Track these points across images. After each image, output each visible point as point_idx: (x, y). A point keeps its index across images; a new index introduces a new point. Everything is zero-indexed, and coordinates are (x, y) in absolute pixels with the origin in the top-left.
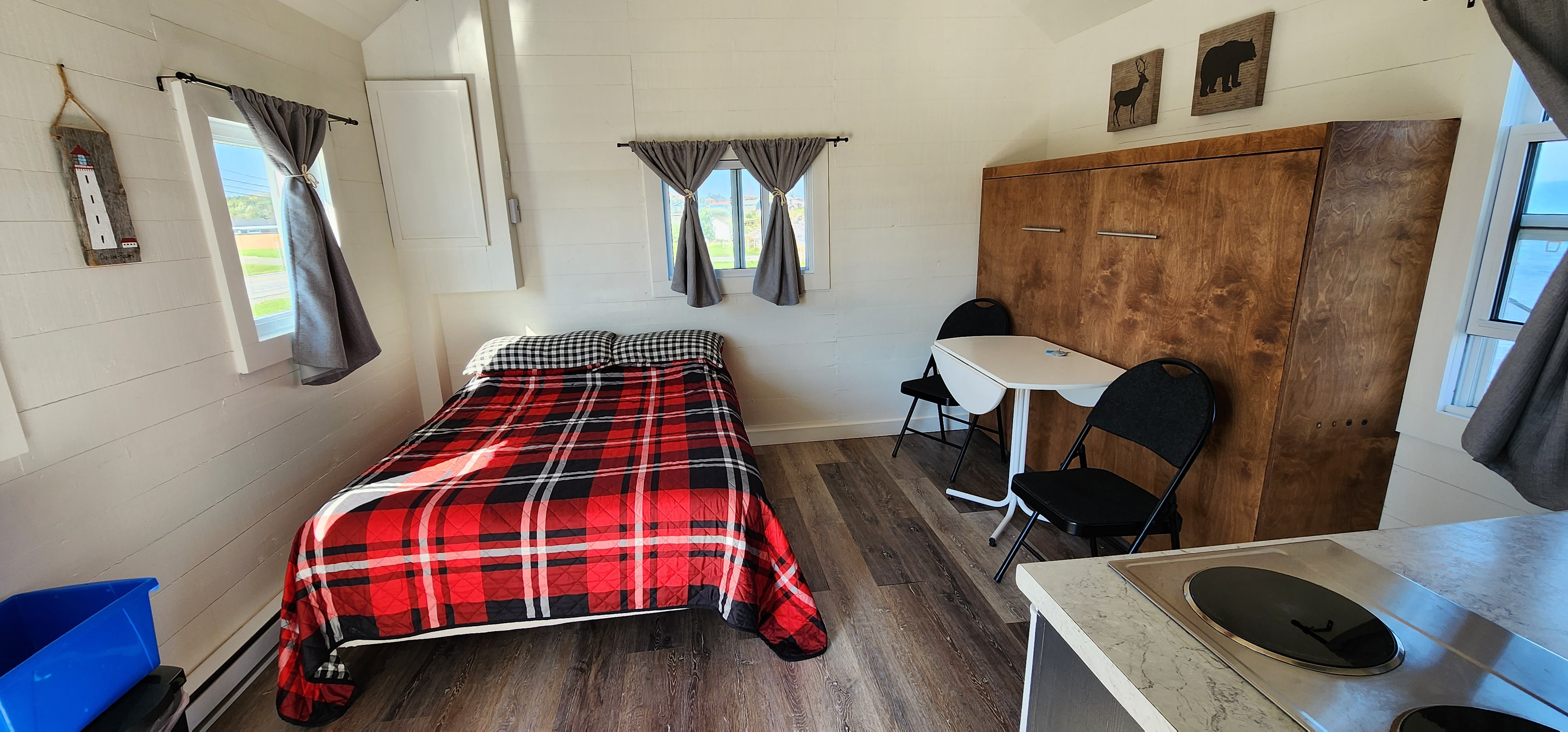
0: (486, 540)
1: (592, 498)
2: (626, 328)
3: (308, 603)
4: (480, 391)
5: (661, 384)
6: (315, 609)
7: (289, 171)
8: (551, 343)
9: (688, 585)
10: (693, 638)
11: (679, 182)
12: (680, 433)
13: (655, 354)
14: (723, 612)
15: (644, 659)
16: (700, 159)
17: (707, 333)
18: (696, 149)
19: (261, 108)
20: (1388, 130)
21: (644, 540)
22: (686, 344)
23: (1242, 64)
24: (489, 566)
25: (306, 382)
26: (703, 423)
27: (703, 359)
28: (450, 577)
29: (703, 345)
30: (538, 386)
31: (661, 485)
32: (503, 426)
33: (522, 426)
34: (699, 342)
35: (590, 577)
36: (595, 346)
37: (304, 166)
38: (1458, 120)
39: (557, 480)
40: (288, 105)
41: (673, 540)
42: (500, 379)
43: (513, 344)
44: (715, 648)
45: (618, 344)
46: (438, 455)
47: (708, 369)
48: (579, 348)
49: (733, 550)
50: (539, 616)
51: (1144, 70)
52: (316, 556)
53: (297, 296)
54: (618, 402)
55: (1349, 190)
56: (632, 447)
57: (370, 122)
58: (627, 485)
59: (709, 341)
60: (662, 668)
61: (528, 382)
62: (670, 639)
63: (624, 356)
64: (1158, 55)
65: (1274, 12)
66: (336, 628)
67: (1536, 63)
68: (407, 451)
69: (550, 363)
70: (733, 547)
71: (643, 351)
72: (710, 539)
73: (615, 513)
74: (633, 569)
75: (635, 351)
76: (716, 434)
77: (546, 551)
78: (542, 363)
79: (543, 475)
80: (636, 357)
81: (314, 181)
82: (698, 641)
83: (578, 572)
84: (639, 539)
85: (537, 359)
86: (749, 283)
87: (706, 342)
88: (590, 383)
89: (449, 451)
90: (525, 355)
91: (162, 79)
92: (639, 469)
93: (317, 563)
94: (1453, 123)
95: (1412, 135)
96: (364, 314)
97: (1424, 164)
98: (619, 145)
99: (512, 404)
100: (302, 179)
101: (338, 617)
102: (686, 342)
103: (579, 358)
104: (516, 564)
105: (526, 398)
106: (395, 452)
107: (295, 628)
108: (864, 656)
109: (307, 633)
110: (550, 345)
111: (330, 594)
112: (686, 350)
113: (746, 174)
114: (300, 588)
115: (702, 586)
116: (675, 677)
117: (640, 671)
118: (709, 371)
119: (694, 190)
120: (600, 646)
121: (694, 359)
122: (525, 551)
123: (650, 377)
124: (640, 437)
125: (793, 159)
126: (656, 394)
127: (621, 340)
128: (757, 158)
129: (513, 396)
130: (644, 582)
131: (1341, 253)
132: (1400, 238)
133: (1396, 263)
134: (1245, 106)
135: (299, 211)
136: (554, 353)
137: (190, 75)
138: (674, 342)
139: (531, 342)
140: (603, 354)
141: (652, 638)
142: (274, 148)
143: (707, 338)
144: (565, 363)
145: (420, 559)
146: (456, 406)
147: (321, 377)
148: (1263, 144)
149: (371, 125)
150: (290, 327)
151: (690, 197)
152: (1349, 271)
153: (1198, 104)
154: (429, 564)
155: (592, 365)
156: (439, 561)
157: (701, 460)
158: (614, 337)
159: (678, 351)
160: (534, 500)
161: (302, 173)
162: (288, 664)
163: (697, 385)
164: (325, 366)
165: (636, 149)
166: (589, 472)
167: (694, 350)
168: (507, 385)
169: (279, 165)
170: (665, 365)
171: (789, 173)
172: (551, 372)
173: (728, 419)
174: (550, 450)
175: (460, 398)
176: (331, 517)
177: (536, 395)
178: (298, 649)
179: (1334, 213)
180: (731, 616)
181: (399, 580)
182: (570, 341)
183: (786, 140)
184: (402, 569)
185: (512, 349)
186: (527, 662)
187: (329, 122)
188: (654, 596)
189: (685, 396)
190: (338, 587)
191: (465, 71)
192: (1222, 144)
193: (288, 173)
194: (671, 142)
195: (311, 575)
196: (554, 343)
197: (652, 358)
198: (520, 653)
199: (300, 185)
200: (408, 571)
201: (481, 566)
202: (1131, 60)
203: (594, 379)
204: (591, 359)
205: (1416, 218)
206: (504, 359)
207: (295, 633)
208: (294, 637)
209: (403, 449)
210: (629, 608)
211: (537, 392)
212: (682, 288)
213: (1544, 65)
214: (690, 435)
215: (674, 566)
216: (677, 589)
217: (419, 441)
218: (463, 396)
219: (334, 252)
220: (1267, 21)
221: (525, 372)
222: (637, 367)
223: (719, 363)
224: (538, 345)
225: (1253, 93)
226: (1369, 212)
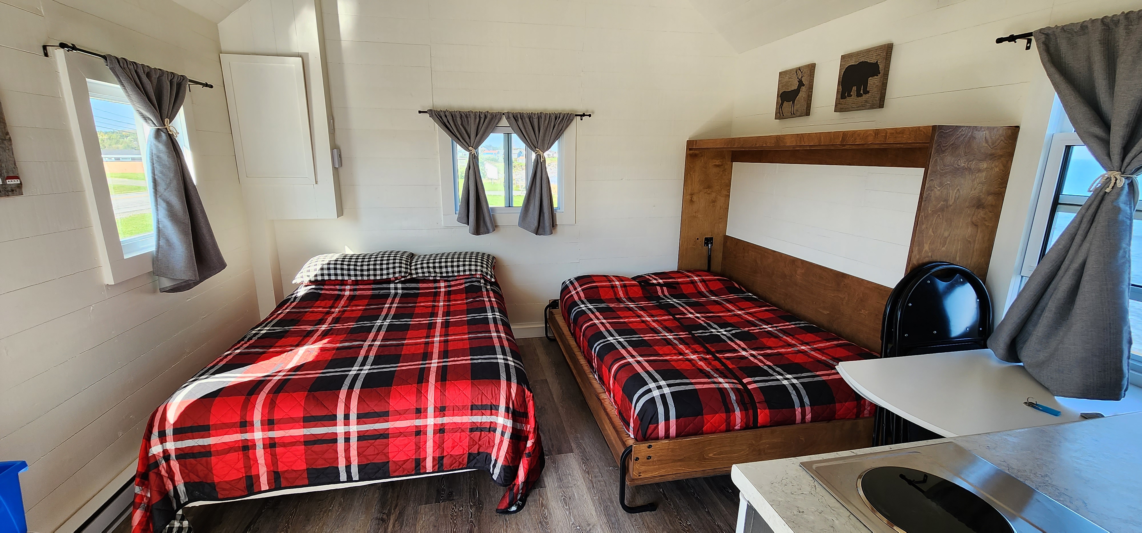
0: (309, 421)
1: (395, 387)
2: (422, 249)
3: (159, 474)
4: (306, 297)
5: (448, 293)
6: (164, 477)
7: (154, 124)
8: (363, 260)
9: (467, 453)
10: (470, 492)
11: (465, 141)
12: (463, 333)
13: (444, 270)
14: (493, 473)
15: (432, 510)
16: (481, 125)
17: (484, 254)
18: (478, 117)
19: (132, 73)
20: (972, 132)
21: (434, 420)
22: (467, 263)
23: (870, 78)
24: (310, 441)
25: (163, 290)
26: (481, 325)
27: (480, 274)
28: (278, 450)
29: (480, 264)
30: (352, 293)
31: (449, 377)
32: (323, 326)
33: (339, 326)
34: (477, 262)
35: (391, 449)
36: (397, 263)
37: (167, 120)
38: (1018, 127)
39: (367, 372)
40: (155, 71)
41: (457, 419)
42: (322, 287)
43: (333, 261)
44: (487, 501)
45: (416, 262)
46: (271, 350)
47: (483, 282)
48: (385, 264)
49: (503, 427)
50: (350, 479)
51: (802, 77)
52: (167, 435)
53: (158, 222)
54: (415, 307)
55: (946, 173)
56: (426, 345)
57: (223, 86)
58: (422, 376)
59: (485, 261)
60: (446, 517)
61: (344, 290)
62: (452, 494)
63: (420, 271)
64: (812, 68)
65: (893, 44)
66: (182, 492)
67: (1068, 91)
68: (245, 346)
69: (362, 275)
70: (503, 425)
71: (434, 267)
72: (486, 419)
73: (412, 399)
74: (425, 442)
75: (428, 267)
76: (490, 335)
77: (357, 429)
78: (356, 275)
79: (356, 368)
80: (429, 272)
81: (175, 132)
82: (474, 495)
83: (382, 445)
84: (431, 419)
85: (352, 273)
86: (516, 218)
87: (482, 262)
88: (393, 292)
89: (280, 347)
90: (342, 269)
91: (47, 47)
92: (431, 363)
93: (167, 440)
94: (1015, 130)
95: (988, 137)
96: (214, 237)
97: (995, 157)
98: (420, 112)
99: (331, 308)
100: (165, 130)
101: (184, 483)
102: (467, 261)
103: (385, 272)
104: (333, 439)
105: (342, 302)
106: (236, 347)
107: (147, 492)
108: (600, 505)
109: (156, 498)
110: (362, 262)
111: (178, 465)
112: (467, 268)
113: (515, 137)
114: (152, 461)
115: (479, 453)
116: (455, 524)
117: (429, 520)
118: (484, 284)
119: (476, 148)
120: (397, 499)
121: (473, 275)
122: (340, 429)
123: (440, 288)
124: (432, 336)
125: (550, 128)
126: (444, 301)
127: (418, 259)
128: (524, 126)
129: (332, 301)
130: (433, 452)
131: (940, 217)
132: (978, 207)
133: (975, 225)
134: (872, 107)
135: (162, 155)
136: (365, 268)
137: (71, 46)
138: (458, 261)
139: (347, 259)
140: (403, 270)
141: (438, 492)
142: (141, 104)
143: (483, 258)
144: (374, 276)
145: (254, 437)
146: (286, 309)
147: (176, 286)
148: (888, 137)
149: (223, 88)
150: (151, 246)
151: (473, 153)
152: (945, 230)
153: (839, 104)
154: (261, 440)
155: (395, 277)
156: (269, 438)
157: (479, 357)
158: (412, 255)
159: (461, 268)
160: (348, 389)
161: (165, 125)
162: (140, 523)
163: (475, 295)
164: (180, 278)
165: (433, 116)
166: (392, 365)
167: (473, 268)
168: (328, 292)
169: (145, 118)
170: (451, 279)
171: (547, 138)
172: (363, 282)
173: (499, 323)
174: (361, 347)
175: (290, 302)
176: (182, 402)
177: (350, 300)
178: (149, 510)
179: (936, 189)
180: (500, 477)
181: (236, 453)
182: (378, 259)
183: (546, 113)
184: (238, 444)
185: (332, 264)
186: (339, 514)
187: (189, 85)
188: (441, 462)
189: (467, 303)
190: (184, 460)
191: (301, 51)
192: (859, 135)
193: (153, 125)
194: (460, 111)
195: (162, 451)
196: (365, 260)
197: (441, 273)
198: (333, 507)
199: (163, 134)
200: (244, 446)
201: (304, 442)
202: (793, 70)
203: (396, 289)
204: (394, 273)
205: (989, 194)
206: (326, 272)
207: (147, 497)
208: (146, 500)
209: (243, 344)
210: (422, 471)
211: (351, 298)
212: (465, 221)
213: (1073, 93)
214: (471, 336)
215: (457, 440)
216: (459, 457)
217: (256, 338)
218: (292, 300)
219: (190, 188)
220: (888, 49)
221: (342, 282)
222: (429, 280)
223: (492, 277)
224: (353, 262)
225: (877, 99)
226: (959, 189)
